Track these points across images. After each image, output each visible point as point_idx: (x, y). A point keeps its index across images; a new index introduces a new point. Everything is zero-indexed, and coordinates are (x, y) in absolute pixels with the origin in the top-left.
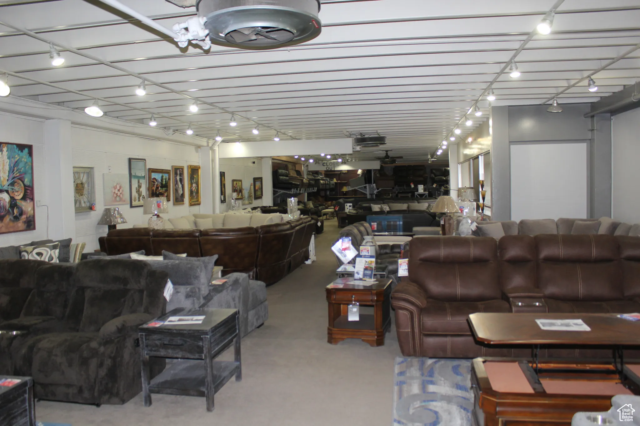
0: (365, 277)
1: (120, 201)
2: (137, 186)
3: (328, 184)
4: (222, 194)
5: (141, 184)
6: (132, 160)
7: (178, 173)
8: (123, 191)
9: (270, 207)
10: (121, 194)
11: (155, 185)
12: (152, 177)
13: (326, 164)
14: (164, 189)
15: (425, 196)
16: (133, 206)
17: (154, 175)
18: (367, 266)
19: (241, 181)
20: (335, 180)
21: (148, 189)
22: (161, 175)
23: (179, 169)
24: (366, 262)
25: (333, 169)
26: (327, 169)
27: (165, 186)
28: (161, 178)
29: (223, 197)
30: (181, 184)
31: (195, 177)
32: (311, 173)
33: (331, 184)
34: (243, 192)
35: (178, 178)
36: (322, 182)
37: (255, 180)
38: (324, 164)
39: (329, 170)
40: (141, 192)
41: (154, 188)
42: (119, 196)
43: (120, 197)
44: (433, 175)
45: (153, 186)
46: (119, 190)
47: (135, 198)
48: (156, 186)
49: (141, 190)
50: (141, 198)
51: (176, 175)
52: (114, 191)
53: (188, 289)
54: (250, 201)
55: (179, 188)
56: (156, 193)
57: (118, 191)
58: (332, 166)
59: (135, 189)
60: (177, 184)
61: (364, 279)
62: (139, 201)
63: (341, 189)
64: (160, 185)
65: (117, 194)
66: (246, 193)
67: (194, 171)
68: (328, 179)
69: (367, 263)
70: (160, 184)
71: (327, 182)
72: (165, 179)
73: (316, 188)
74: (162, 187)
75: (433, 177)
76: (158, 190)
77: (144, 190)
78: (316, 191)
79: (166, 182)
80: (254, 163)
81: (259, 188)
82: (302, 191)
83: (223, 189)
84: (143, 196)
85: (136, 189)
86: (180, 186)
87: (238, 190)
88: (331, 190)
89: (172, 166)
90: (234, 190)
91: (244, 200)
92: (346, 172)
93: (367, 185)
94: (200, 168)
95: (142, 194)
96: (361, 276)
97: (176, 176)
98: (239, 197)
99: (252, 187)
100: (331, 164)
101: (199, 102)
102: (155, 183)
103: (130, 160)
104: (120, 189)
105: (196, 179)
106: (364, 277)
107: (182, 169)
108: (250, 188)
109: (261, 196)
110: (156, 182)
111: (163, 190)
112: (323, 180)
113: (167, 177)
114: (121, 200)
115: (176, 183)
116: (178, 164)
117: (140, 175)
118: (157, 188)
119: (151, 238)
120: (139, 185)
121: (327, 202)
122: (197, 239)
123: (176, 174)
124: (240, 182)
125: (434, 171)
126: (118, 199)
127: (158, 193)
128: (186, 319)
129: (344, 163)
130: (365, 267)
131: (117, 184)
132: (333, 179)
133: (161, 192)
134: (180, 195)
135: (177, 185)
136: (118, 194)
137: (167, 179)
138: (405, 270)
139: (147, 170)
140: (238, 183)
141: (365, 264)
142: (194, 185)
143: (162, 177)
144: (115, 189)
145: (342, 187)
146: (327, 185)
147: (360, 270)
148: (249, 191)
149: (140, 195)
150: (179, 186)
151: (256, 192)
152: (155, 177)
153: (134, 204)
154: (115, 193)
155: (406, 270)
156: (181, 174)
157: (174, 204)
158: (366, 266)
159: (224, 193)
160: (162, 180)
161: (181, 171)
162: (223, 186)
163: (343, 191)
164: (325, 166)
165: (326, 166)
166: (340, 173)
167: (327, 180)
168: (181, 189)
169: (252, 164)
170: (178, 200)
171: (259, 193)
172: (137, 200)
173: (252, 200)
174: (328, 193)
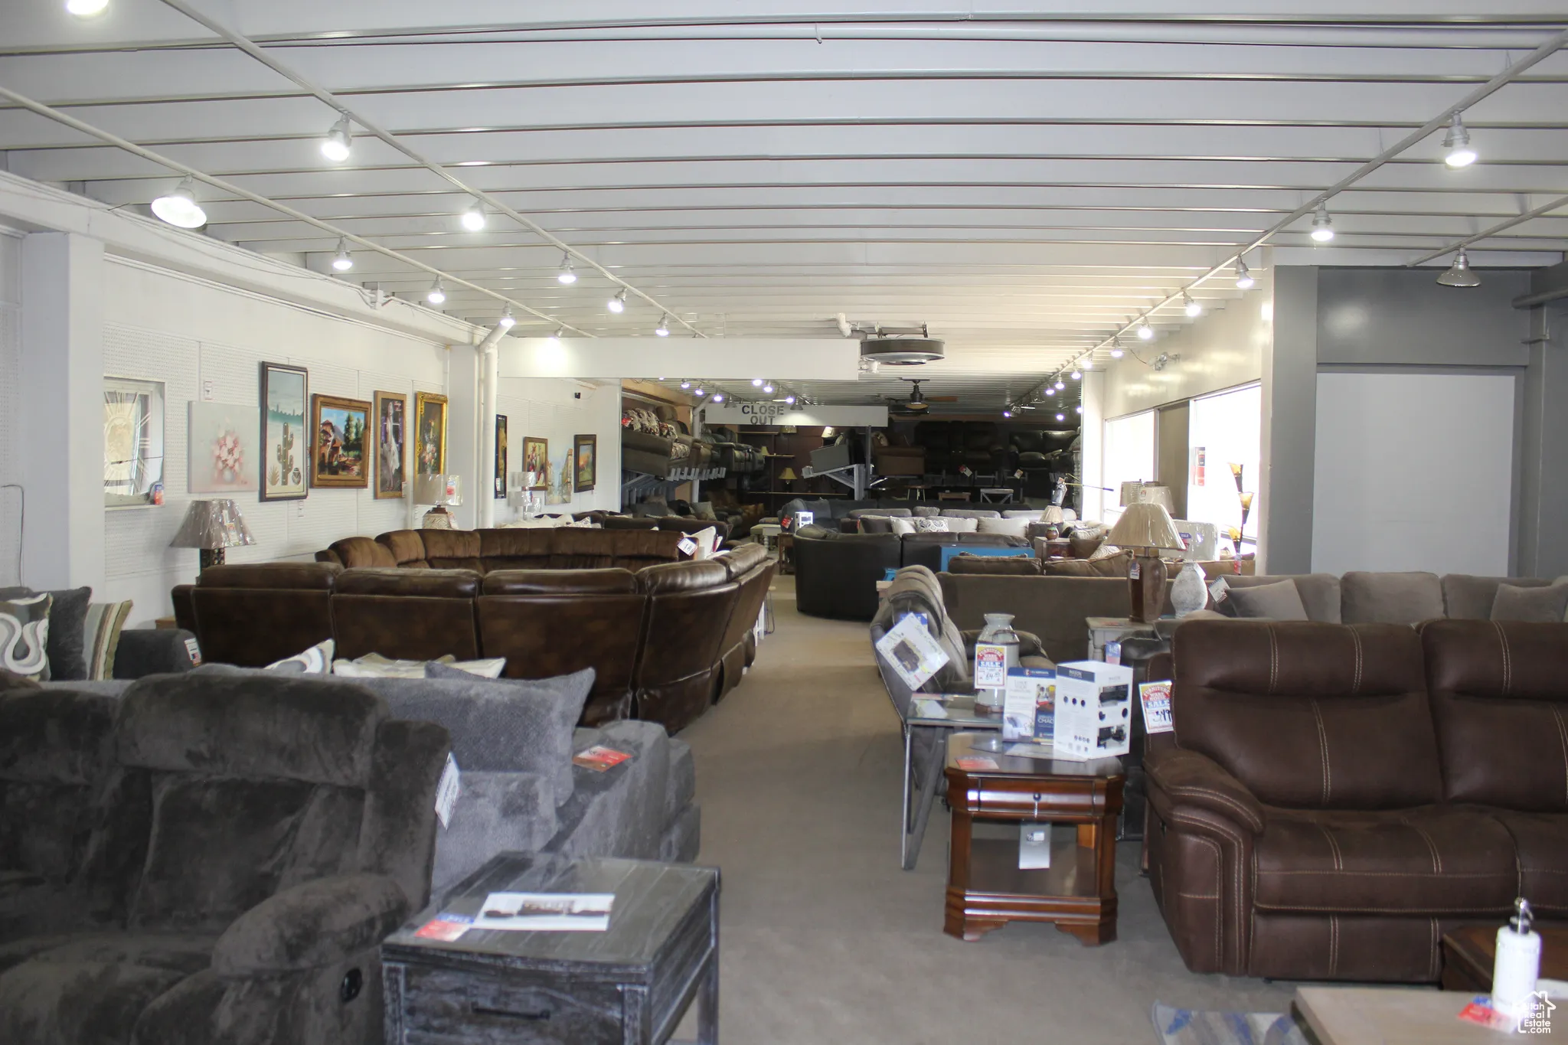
0: (1041, 735)
1: (232, 482)
2: (280, 441)
3: (749, 460)
4: (497, 476)
5: (292, 436)
6: (269, 368)
7: (391, 411)
8: (241, 452)
9: (612, 513)
10: (235, 461)
11: (329, 441)
12: (323, 421)
13: (750, 410)
14: (352, 454)
15: (1006, 499)
16: (267, 496)
17: (327, 415)
18: (1046, 700)
19: (544, 441)
20: (764, 452)
21: (311, 452)
22: (345, 414)
23: (393, 400)
24: (1042, 689)
25: (768, 423)
26: (754, 421)
27: (356, 445)
28: (346, 423)
29: (501, 482)
30: (397, 441)
31: (433, 424)
32: (710, 431)
33: (757, 462)
34: (549, 472)
35: (390, 425)
36: (737, 453)
37: (579, 440)
38: (746, 410)
39: (758, 424)
40: (291, 460)
41: (327, 451)
42: (232, 468)
43: (234, 471)
44: (1014, 448)
45: (325, 445)
46: (231, 452)
47: (275, 476)
48: (330, 443)
49: (290, 452)
50: (290, 475)
51: (384, 418)
52: (217, 453)
53: (514, 786)
54: (565, 497)
55: (392, 453)
56: (331, 463)
57: (229, 453)
58: (767, 415)
59: (276, 450)
60: (386, 442)
61: (1035, 740)
62: (285, 483)
63: (780, 475)
64: (343, 443)
65: (226, 460)
66: (555, 475)
67: (432, 407)
68: (750, 446)
69: (1043, 694)
70: (343, 438)
71: (748, 454)
72: (357, 426)
73: (725, 469)
74: (348, 447)
75: (1015, 452)
76: (335, 456)
77: (298, 454)
78: (723, 476)
79: (357, 433)
80: (578, 396)
81: (587, 463)
82: (692, 475)
83: (501, 461)
84: (297, 469)
85: (279, 450)
86: (394, 447)
87: (536, 465)
88: (755, 475)
89: (376, 393)
90: (528, 467)
91: (550, 493)
92: (794, 431)
93: (855, 466)
94: (446, 401)
95: (294, 467)
96: (1028, 732)
97: (386, 420)
98: (538, 485)
99: (572, 459)
100: (763, 410)
101: (486, 206)
102: (330, 436)
103: (264, 368)
104: (236, 449)
105: (434, 432)
106: (1036, 735)
107: (402, 402)
108: (567, 460)
109: (591, 483)
110: (332, 434)
111: (348, 456)
112: (739, 449)
113: (362, 421)
114: (235, 477)
115: (383, 438)
116: (391, 387)
117: (289, 412)
118: (335, 449)
119: (332, 593)
120: (285, 440)
121: (745, 507)
122: (471, 601)
123: (385, 414)
124: (543, 445)
125: (1017, 438)
126: (227, 474)
127: (335, 463)
128: (549, 906)
129: (796, 408)
130: (1037, 702)
131: (227, 433)
132: (760, 448)
133: (344, 462)
134: (393, 472)
135: (385, 445)
136: (228, 462)
137: (360, 427)
138: (1163, 713)
139: (309, 398)
140: (537, 449)
141: (1039, 696)
142: (430, 447)
143: (349, 420)
144: (221, 447)
145: (782, 470)
146: (747, 463)
147: (1019, 714)
148: (564, 469)
149: (287, 467)
150: (390, 446)
151: (581, 473)
152: (331, 420)
153: (270, 491)
154: (219, 457)
155: (1167, 714)
156: (399, 416)
157: (376, 497)
158: (1040, 700)
159: (502, 473)
160: (348, 429)
161: (397, 406)
162: (501, 453)
163: (785, 480)
164: (748, 412)
165: (750, 415)
166: (779, 435)
167: (748, 451)
168: (396, 457)
169: (573, 400)
170: (388, 484)
171: (586, 476)
172: (280, 483)
173: (569, 494)
174: (746, 482)
